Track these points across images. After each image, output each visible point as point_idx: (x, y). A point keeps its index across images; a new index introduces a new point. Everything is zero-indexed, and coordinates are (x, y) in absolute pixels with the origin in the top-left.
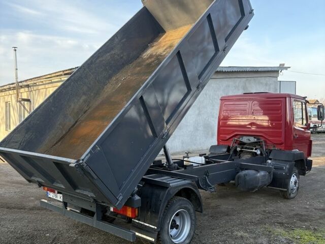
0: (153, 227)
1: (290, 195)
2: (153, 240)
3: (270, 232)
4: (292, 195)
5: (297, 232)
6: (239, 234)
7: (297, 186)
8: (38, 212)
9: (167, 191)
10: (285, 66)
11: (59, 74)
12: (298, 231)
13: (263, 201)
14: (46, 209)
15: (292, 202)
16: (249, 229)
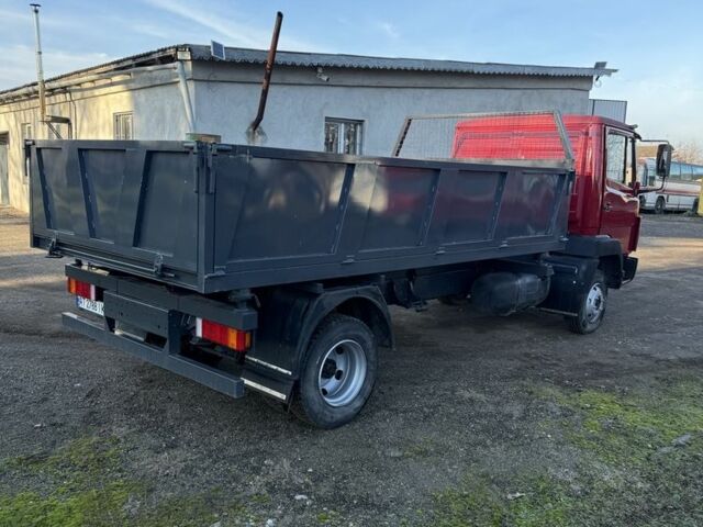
0: (285, 371)
1: (584, 326)
2: (284, 397)
3: (531, 393)
4: (589, 327)
5: (588, 396)
6: (467, 395)
7: (601, 308)
8: (67, 340)
9: (316, 303)
10: (607, 67)
11: (126, 64)
12: (588, 394)
13: (527, 335)
14: (82, 336)
15: (588, 339)
16: (489, 387)
